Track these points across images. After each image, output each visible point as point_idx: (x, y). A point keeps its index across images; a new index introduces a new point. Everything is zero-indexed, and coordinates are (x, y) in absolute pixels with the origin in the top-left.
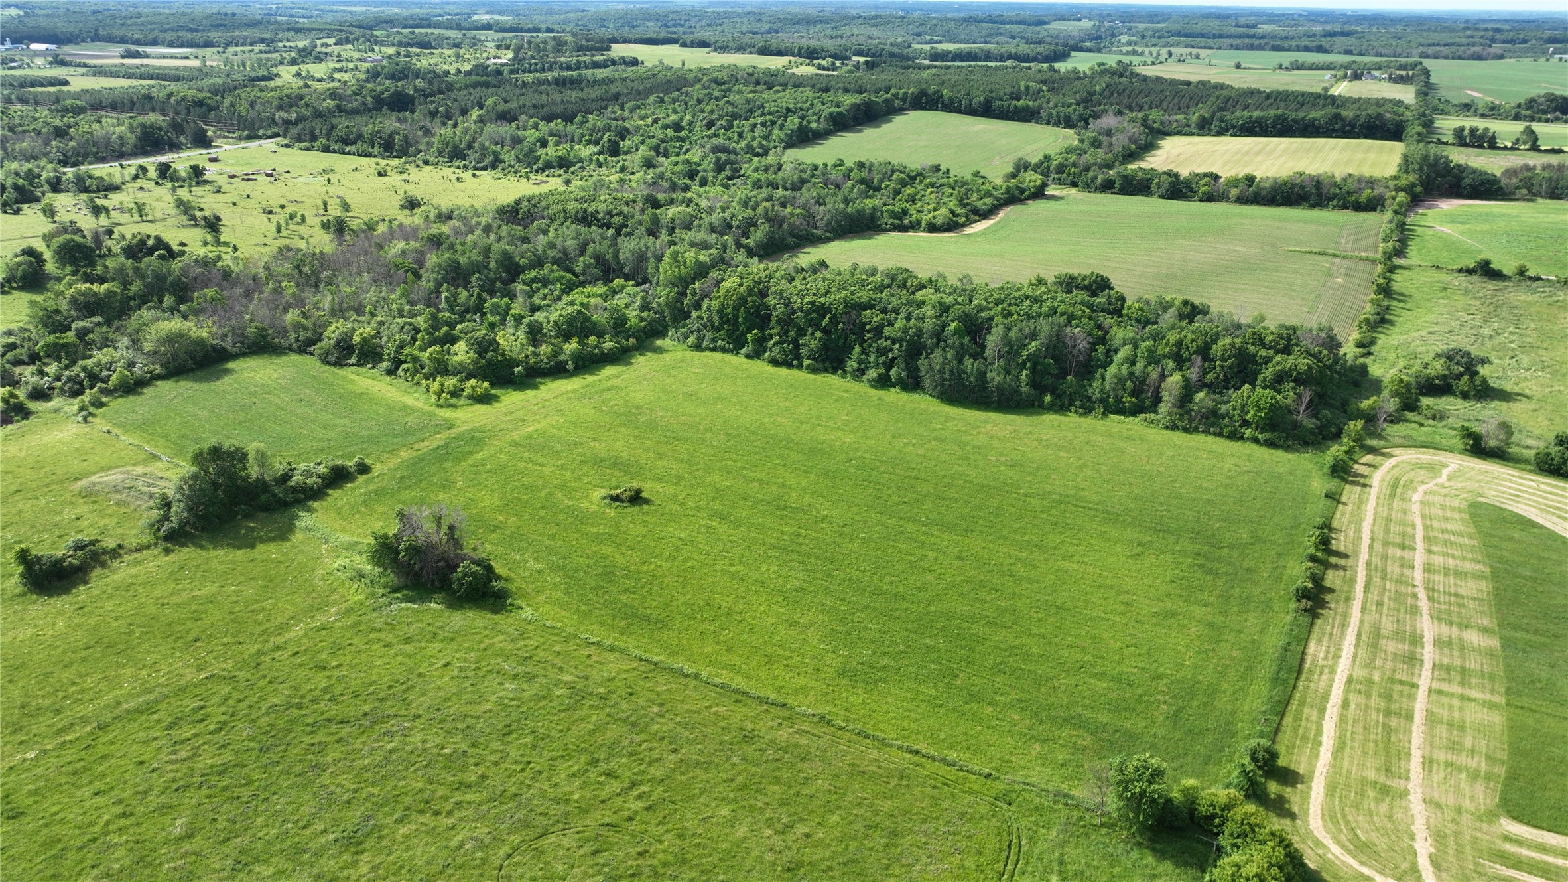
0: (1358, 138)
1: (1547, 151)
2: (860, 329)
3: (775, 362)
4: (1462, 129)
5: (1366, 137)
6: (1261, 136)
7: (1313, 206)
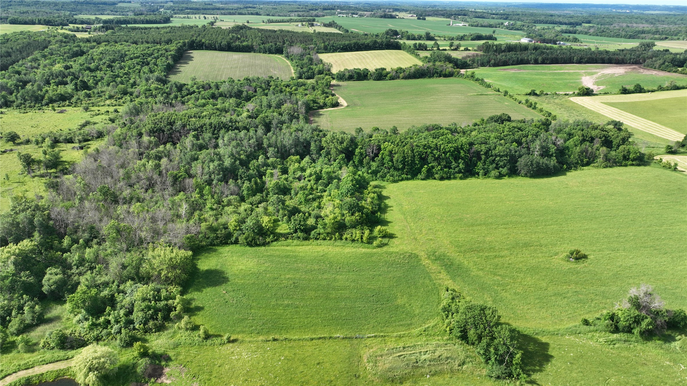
0: (384, 49)
1: (442, 50)
2: (478, 154)
3: (442, 179)
4: (416, 44)
5: (387, 49)
6: (350, 51)
7: (430, 77)
